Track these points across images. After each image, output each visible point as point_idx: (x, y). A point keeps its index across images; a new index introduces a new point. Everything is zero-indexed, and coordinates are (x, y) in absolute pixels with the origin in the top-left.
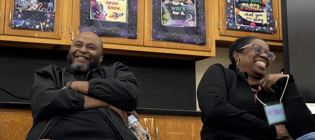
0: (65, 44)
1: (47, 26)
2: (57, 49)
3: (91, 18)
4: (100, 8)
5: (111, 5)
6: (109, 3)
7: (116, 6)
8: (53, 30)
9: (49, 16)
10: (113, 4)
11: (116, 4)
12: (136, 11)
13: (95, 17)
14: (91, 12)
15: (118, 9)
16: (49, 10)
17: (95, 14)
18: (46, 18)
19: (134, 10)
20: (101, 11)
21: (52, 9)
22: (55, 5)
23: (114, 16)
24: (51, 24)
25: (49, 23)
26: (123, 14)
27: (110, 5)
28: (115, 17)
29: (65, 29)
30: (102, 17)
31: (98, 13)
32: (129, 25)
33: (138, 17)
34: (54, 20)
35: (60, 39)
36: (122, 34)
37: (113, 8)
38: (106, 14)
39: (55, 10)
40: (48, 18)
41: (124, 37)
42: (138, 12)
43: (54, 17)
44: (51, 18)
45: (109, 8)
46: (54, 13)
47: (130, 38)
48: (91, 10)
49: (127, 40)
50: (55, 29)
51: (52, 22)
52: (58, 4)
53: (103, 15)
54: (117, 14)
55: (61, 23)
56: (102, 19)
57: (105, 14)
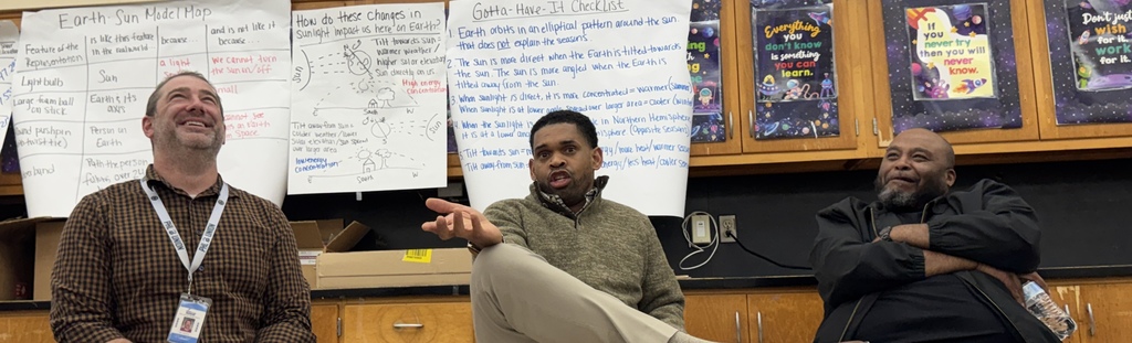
0: (866, 157)
1: (825, 126)
2: (852, 169)
3: (915, 99)
4: (933, 75)
5: (956, 66)
6: (952, 62)
7: (967, 66)
8: (838, 133)
9: (826, 106)
10: (959, 63)
11: (966, 61)
12: (1014, 70)
13: (924, 94)
14: (913, 86)
15: (972, 71)
16: (825, 95)
17: (922, 89)
18: (821, 111)
19: (1010, 67)
20: (934, 81)
21: (831, 93)
22: (836, 83)
23: (964, 88)
24: (833, 122)
25: (828, 120)
26: (984, 81)
27: (953, 67)
28: (968, 90)
29: (863, 127)
30: (939, 93)
31: (929, 85)
32: (1001, 101)
33: (1019, 81)
34: (837, 113)
35: (855, 149)
36: (988, 120)
37: (961, 71)
38: (948, 86)
39: (837, 94)
40: (825, 111)
41: (992, 127)
42: (1019, 71)
43: (837, 107)
44: (831, 109)
45: (952, 72)
46: (836, 100)
47: (1005, 127)
48: (913, 82)
49: (1001, 131)
50: (842, 130)
51: (833, 117)
52: (842, 82)
53: (940, 89)
54: (970, 82)
56: (940, 98)
57: (944, 86)
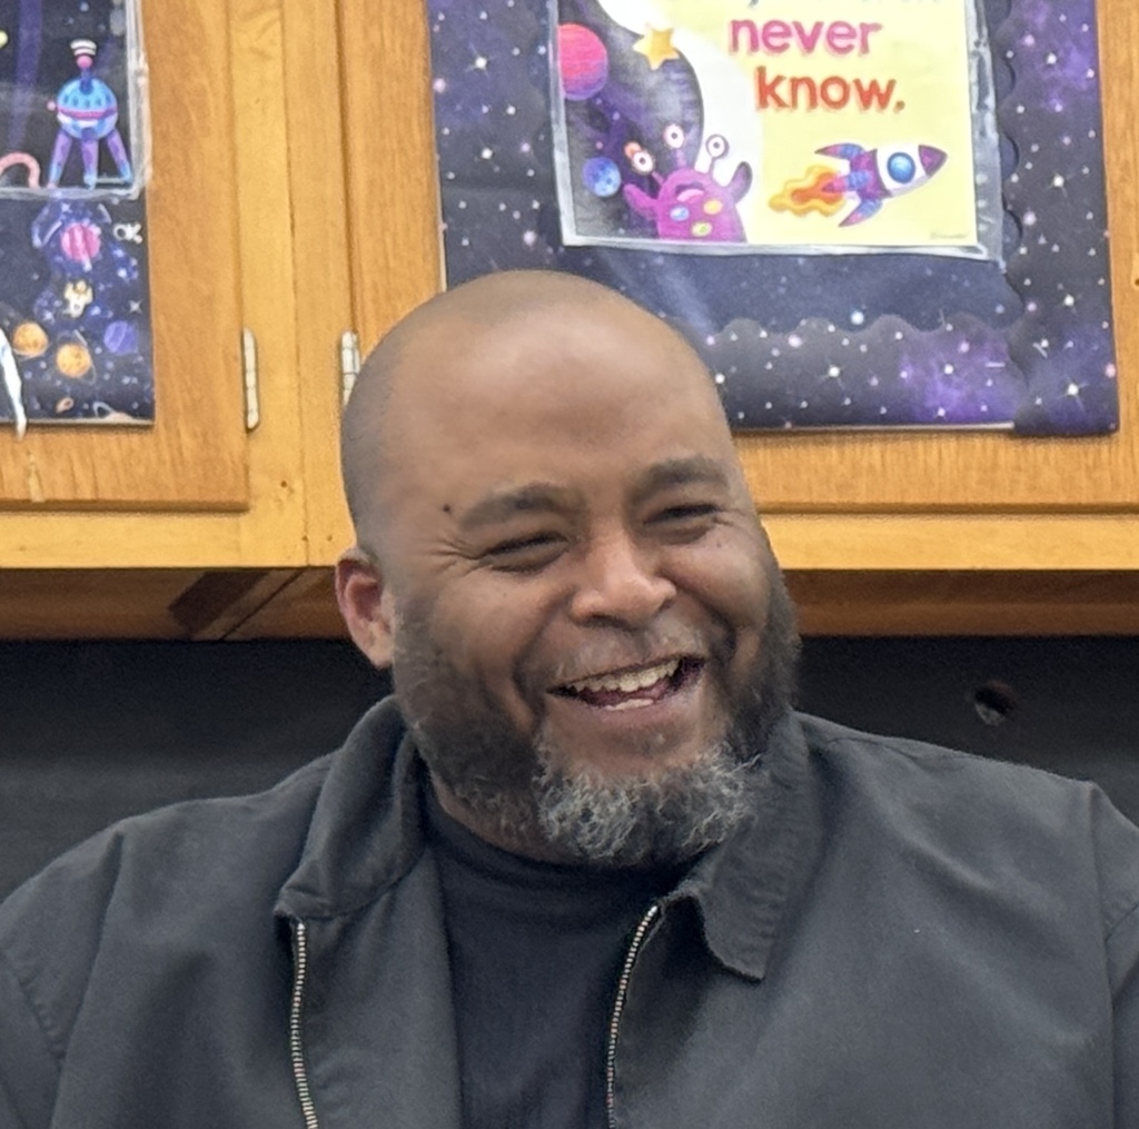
0: (298, 561)
1: (73, 360)
3: (571, 236)
4: (671, 101)
5: (790, 63)
6: (768, 37)
7: (852, 67)
8: (142, 409)
9: (79, 242)
10: (809, 43)
11: (844, 37)
12: (1089, 109)
13: (618, 212)
14: (561, 159)
15: (875, 95)
16: (72, 177)
17: (609, 183)
18: (50, 272)
20: (675, 138)
21: (107, 165)
22: (140, 109)
23: (829, 189)
24: (116, 338)
25: (92, 330)
26: (933, 159)
27: (776, 66)
28: (851, 202)
29: (283, 380)
30: (696, 214)
31: (643, 162)
32: (1013, 280)
34: (141, 290)
35: (238, 509)
36: (945, 388)
38: (744, 172)
39: (141, 175)
40: (76, 273)
41: (964, 422)
43: (140, 251)
44: (104, 266)
45: (766, 91)
46: (134, 211)
47: (1034, 429)
48: (560, 134)
49: (1010, 454)
50: (168, 391)
51: (122, 314)
52: (173, 108)
53: (705, 186)
55: (225, 320)
57: (724, 174)
